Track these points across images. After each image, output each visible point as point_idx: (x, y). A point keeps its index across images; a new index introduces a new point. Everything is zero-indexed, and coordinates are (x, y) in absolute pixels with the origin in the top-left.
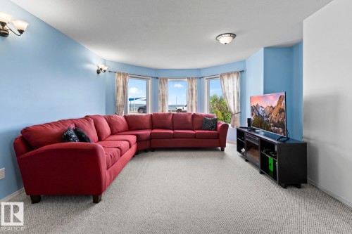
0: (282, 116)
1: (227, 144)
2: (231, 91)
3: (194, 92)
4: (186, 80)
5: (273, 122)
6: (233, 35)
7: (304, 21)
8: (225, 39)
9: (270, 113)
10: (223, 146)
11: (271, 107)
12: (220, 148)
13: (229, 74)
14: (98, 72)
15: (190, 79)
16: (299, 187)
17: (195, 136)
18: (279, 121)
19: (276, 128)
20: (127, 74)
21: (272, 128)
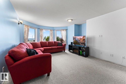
0: (84, 41)
1: (66, 50)
2: (64, 35)
3: (52, 34)
4: (49, 30)
5: (81, 43)
6: (72, 20)
7: (87, 20)
8: (70, 21)
9: (80, 40)
10: (64, 50)
11: (80, 38)
12: (63, 51)
13: (63, 30)
14: (19, 24)
15: (51, 30)
16: (88, 56)
17: (58, 48)
18: (83, 43)
19: (82, 44)
20: (29, 26)
21: (81, 44)
